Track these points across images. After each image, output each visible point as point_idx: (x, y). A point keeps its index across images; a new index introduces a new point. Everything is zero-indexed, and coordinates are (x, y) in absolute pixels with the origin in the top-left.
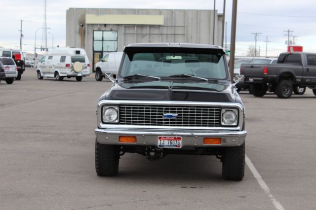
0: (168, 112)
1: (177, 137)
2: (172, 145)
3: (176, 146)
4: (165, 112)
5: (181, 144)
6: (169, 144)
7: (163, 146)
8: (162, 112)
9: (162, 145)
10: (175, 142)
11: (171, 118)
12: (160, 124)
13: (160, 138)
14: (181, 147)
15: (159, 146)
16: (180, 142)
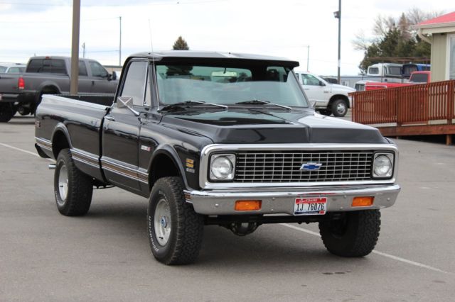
0: (308, 160)
1: (321, 198)
2: (314, 210)
3: (318, 212)
4: (304, 160)
5: (325, 209)
6: (310, 210)
7: (301, 213)
8: (300, 160)
9: (300, 211)
10: (318, 205)
11: (313, 170)
12: (296, 179)
13: (298, 201)
14: (325, 213)
15: (296, 213)
16: (325, 205)
